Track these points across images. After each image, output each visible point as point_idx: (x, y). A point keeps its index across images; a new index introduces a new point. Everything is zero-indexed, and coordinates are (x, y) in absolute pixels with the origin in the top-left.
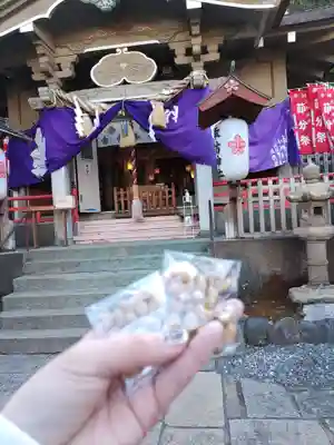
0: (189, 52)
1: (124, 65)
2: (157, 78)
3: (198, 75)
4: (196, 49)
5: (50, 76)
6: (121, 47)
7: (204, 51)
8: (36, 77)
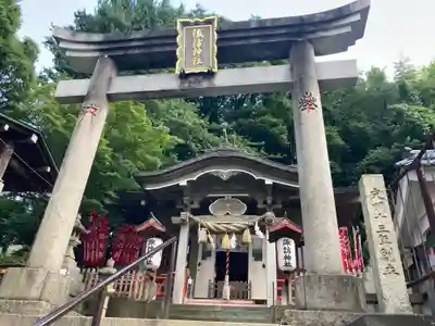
0: (265, 203)
1: (228, 205)
2: (246, 213)
3: (270, 214)
4: (269, 202)
5: (186, 206)
6: (228, 196)
7: (274, 202)
8: (178, 207)
